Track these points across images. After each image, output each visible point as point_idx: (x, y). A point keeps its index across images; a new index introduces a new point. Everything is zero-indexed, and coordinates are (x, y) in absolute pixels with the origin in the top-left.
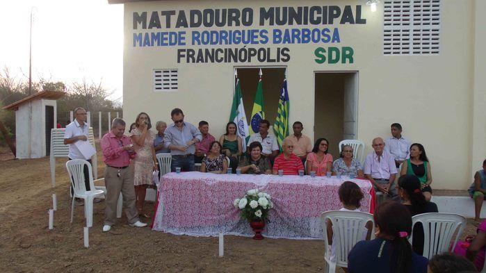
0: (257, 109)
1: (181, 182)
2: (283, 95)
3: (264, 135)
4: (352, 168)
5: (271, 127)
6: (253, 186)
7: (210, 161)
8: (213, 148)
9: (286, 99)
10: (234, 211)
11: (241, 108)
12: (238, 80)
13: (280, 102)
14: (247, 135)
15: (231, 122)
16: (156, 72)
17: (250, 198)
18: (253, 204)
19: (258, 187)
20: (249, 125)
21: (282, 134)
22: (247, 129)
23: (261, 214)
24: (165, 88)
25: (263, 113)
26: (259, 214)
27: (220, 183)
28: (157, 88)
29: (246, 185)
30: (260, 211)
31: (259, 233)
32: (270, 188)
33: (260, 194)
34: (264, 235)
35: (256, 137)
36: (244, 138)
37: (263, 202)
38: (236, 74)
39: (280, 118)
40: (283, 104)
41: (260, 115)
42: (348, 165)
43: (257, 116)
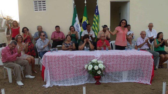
0: (85, 19)
1: (55, 57)
2: (96, 12)
3: (89, 31)
4: (133, 45)
5: (91, 27)
6: (94, 57)
7: (66, 44)
8: (67, 38)
9: (98, 14)
10: (84, 70)
11: (77, 19)
12: (75, 5)
13: (95, 15)
14: (80, 31)
15: (72, 26)
16: (35, 2)
17: (93, 64)
18: (96, 68)
19: (96, 58)
20: (81, 26)
21: (97, 30)
22: (80, 29)
23: (100, 72)
24: (39, 10)
25: (88, 21)
26: (99, 73)
27: (76, 57)
28: (35, 10)
29: (90, 57)
30: (100, 71)
31: (98, 81)
32: (102, 58)
33: (99, 62)
34: (100, 82)
35: (85, 32)
36: (79, 33)
37: (101, 66)
38: (74, 3)
39: (95, 23)
40: (97, 16)
41: (86, 22)
42: (131, 44)
43: (85, 22)
